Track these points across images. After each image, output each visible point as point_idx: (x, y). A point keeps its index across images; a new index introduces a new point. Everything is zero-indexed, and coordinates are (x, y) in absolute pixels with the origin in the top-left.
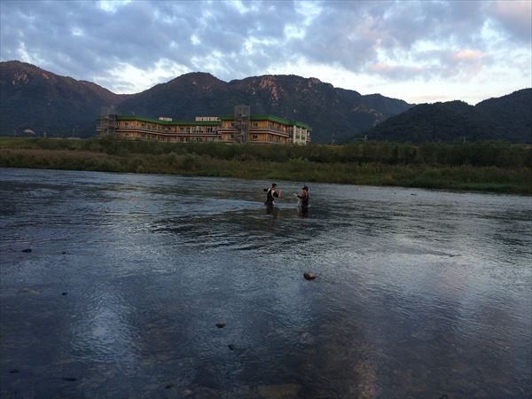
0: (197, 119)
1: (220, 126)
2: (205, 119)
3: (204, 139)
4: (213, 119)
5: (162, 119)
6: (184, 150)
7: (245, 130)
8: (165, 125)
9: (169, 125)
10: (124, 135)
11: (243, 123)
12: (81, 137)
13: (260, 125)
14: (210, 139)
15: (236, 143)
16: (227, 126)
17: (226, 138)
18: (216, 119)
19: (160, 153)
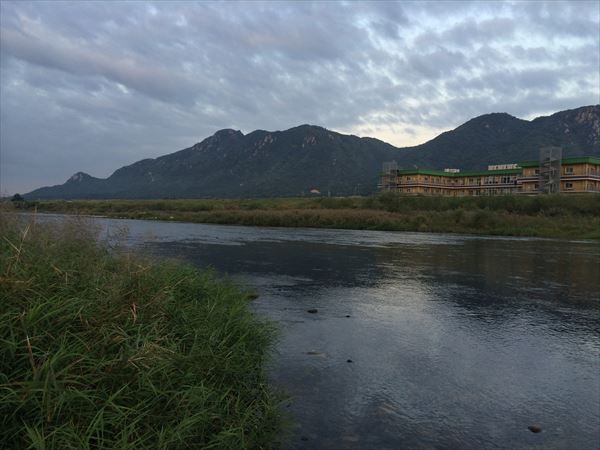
0: (491, 168)
1: (521, 174)
2: (500, 167)
3: (499, 192)
4: (510, 167)
5: (447, 170)
6: (474, 204)
7: (553, 177)
8: (451, 177)
9: (456, 177)
10: (405, 191)
11: (552, 169)
12: (362, 195)
13: (577, 171)
14: (506, 191)
15: (541, 195)
16: (529, 174)
17: (528, 189)
18: (515, 166)
19: (445, 209)
